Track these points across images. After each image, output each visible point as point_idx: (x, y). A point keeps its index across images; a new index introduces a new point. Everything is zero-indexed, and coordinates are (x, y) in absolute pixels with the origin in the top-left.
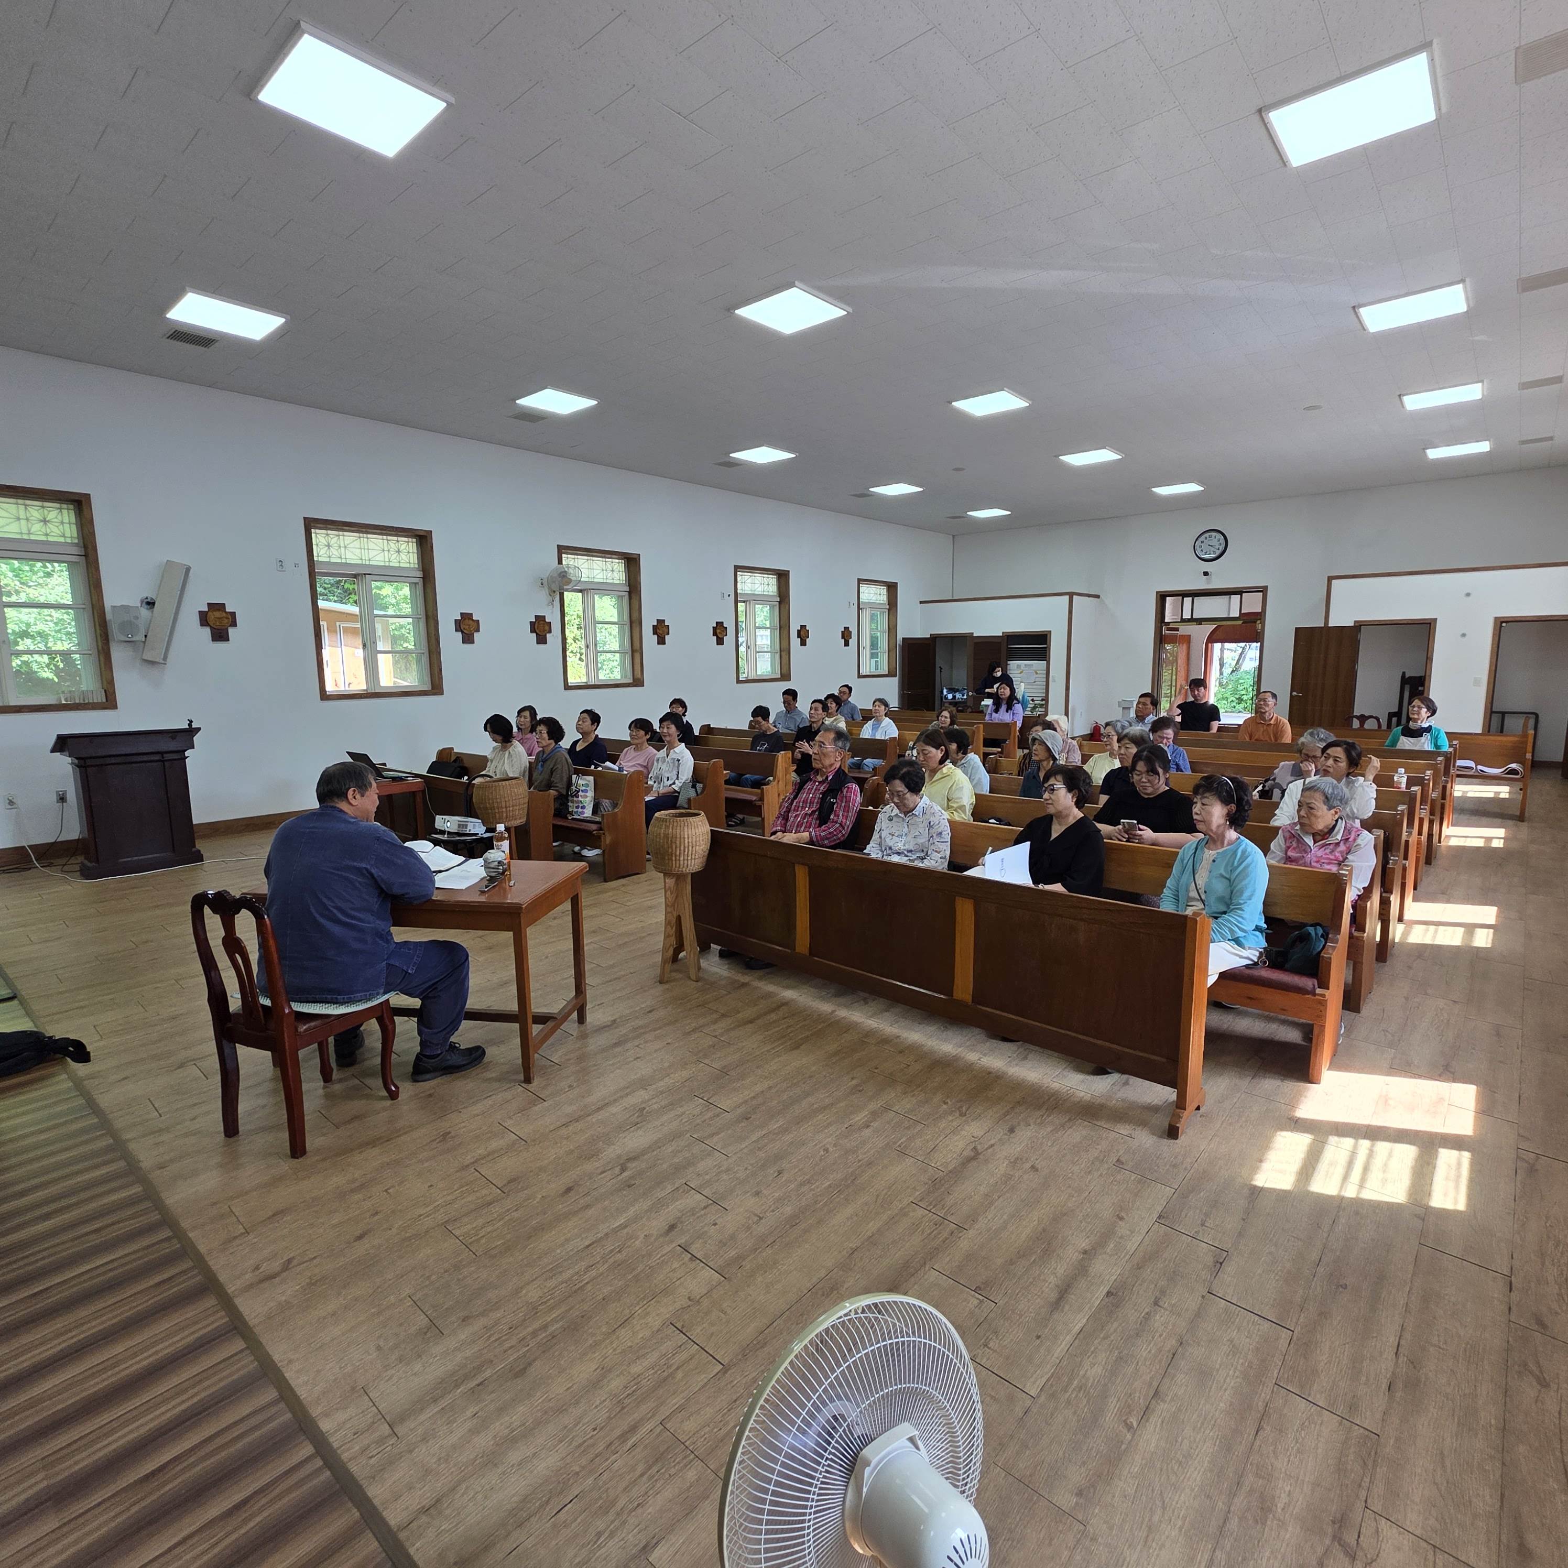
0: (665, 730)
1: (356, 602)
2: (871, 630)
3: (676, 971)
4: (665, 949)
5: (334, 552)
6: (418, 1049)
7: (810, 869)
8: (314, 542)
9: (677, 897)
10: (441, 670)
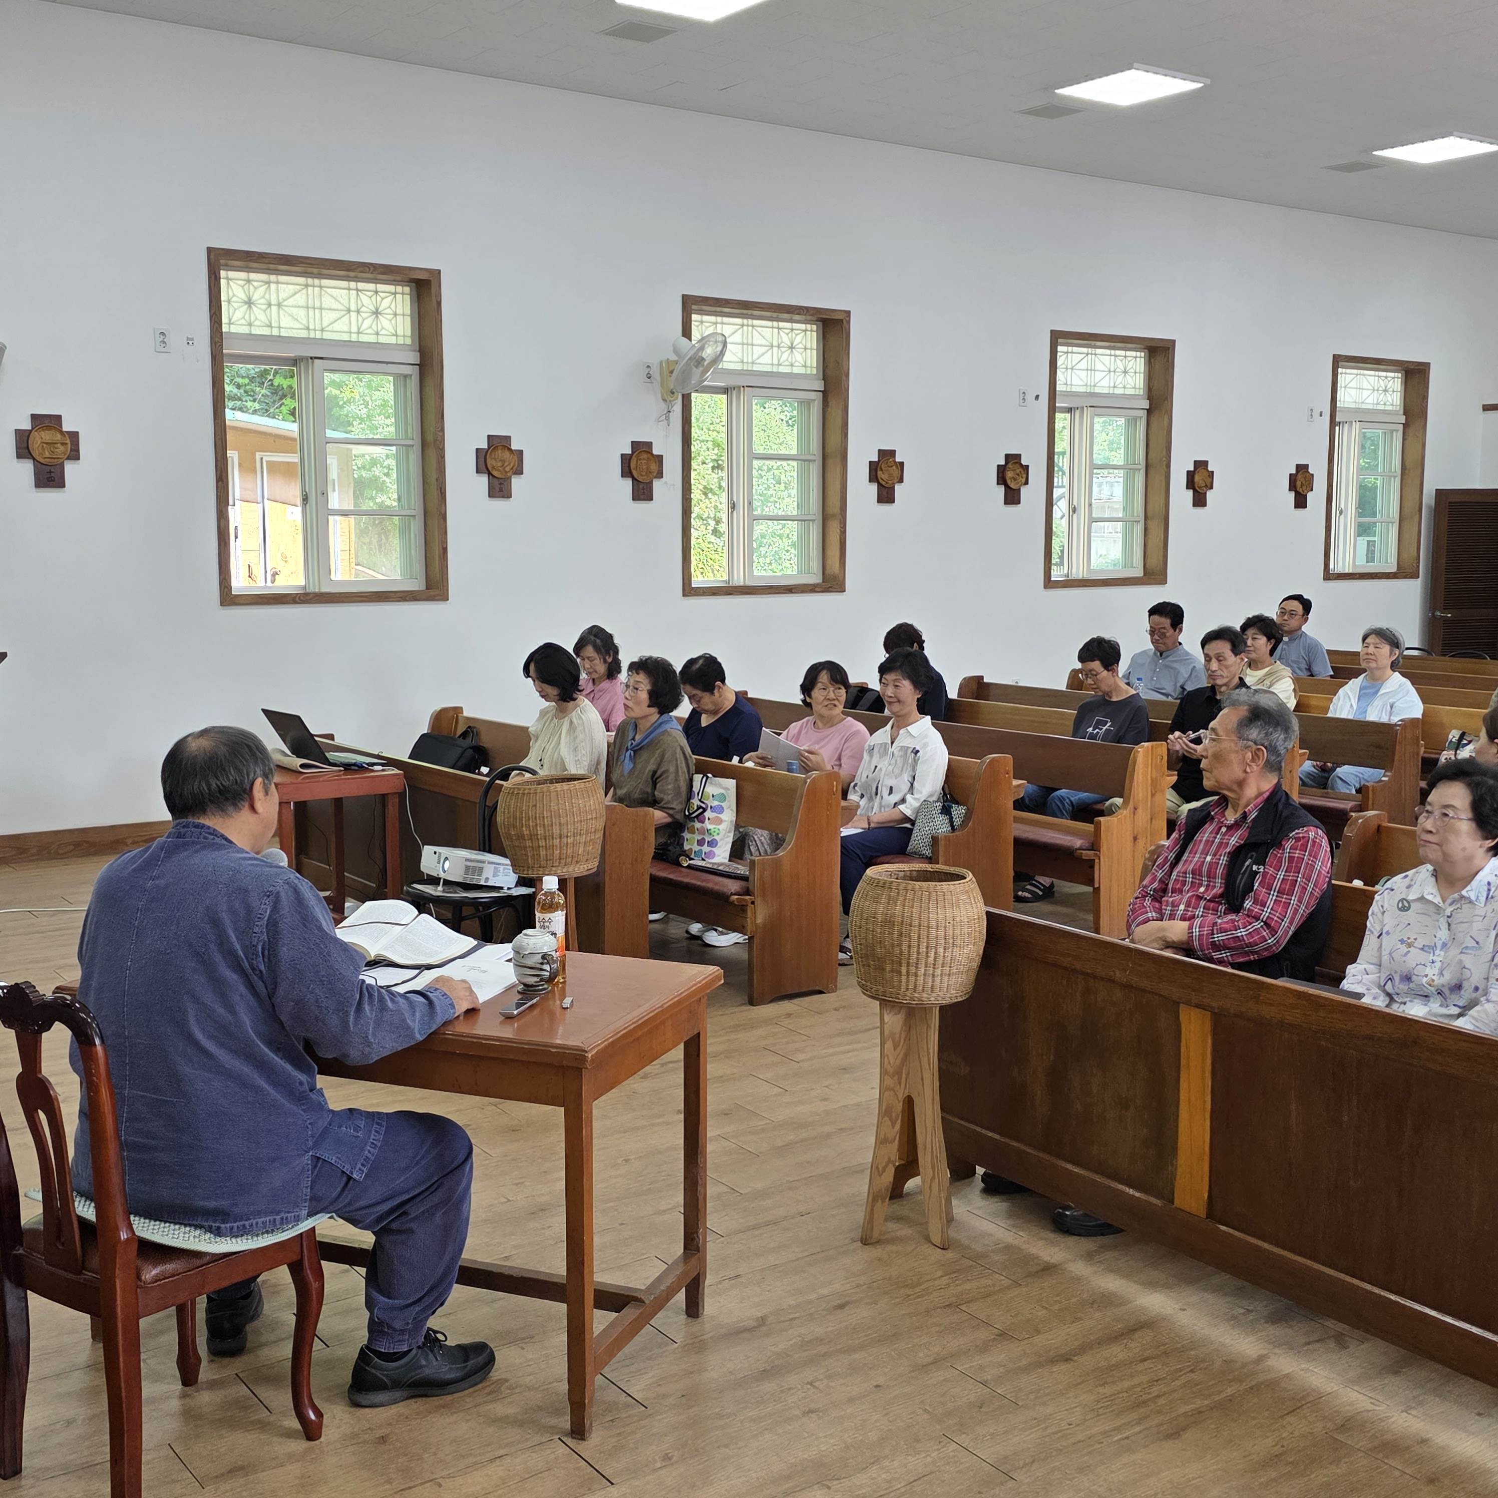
0: (890, 691)
1: (293, 413)
2: (1361, 470)
3: (899, 1219)
4: (876, 1170)
5: (259, 314)
6: (362, 1336)
7: (1214, 1014)
8: (224, 297)
9: (907, 1055)
10: (445, 550)
